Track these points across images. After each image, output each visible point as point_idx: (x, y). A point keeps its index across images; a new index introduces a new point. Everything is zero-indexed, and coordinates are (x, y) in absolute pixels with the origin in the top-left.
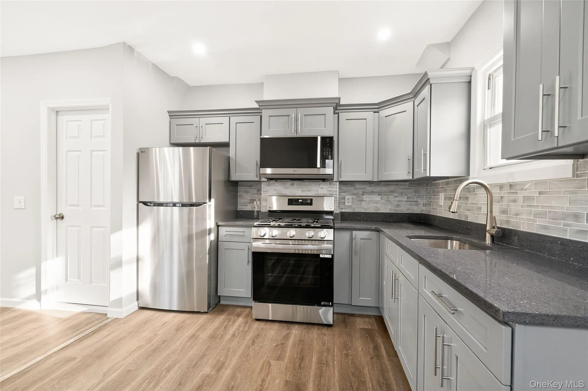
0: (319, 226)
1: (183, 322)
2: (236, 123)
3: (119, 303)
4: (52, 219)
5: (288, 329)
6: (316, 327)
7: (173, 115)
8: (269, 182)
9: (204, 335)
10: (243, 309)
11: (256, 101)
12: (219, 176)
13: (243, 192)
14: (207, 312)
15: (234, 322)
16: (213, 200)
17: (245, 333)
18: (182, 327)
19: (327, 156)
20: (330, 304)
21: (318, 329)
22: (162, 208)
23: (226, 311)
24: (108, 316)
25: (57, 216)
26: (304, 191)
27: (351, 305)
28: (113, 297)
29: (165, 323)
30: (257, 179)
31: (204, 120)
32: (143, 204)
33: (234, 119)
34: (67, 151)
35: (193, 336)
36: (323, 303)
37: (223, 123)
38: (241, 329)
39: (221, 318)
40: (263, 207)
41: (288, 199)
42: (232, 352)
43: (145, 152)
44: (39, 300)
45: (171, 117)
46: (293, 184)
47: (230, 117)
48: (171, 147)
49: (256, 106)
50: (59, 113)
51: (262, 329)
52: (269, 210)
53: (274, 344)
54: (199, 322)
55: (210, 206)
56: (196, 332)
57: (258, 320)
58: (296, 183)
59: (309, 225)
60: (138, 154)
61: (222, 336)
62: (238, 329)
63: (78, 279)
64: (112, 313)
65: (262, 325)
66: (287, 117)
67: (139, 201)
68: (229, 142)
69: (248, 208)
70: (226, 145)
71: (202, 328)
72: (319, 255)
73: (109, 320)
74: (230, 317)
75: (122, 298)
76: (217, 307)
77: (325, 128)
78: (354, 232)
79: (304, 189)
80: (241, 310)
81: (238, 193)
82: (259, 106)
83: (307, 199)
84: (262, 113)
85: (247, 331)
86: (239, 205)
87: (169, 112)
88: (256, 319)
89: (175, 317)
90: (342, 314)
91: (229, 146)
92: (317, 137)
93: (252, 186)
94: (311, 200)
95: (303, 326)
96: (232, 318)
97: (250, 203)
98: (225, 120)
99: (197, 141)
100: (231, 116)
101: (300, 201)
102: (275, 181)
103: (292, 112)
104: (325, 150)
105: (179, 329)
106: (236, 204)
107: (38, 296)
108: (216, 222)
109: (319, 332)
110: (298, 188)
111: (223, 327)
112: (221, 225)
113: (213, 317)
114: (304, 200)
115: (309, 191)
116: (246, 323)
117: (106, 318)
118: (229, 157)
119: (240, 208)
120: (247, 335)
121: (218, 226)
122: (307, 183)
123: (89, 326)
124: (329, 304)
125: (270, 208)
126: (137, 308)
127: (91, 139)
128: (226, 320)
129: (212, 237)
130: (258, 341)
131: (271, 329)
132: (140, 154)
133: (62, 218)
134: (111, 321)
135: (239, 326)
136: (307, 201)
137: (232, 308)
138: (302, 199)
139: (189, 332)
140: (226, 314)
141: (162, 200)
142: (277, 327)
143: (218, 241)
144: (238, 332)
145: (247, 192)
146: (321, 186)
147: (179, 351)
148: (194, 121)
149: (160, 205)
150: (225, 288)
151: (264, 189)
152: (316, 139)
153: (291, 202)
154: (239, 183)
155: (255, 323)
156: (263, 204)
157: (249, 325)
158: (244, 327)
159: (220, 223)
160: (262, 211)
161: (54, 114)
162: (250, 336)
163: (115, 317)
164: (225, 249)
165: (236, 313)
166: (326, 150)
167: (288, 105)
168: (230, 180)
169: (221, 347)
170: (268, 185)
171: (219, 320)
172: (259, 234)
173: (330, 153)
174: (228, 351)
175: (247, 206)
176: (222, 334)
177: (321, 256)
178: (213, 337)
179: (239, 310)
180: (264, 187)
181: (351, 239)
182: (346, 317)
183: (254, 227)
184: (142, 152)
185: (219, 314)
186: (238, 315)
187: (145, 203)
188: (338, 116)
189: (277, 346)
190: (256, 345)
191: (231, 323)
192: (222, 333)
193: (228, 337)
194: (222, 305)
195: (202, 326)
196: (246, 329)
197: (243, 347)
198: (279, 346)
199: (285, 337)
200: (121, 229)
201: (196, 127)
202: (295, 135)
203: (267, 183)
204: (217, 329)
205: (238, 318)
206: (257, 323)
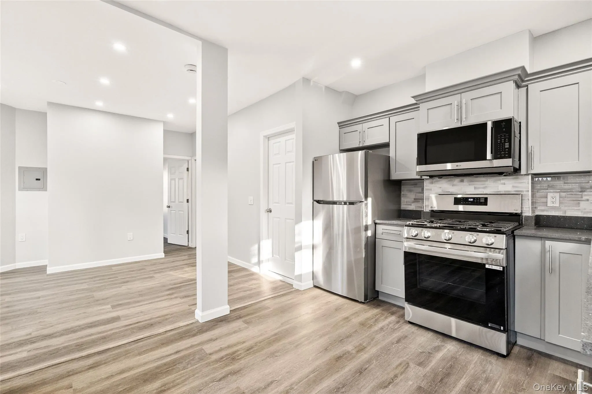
0: (487, 230)
1: (342, 305)
2: (396, 122)
3: (299, 278)
4: (265, 212)
5: (443, 341)
6: (481, 351)
7: (342, 125)
8: (433, 179)
9: (356, 321)
10: (399, 309)
11: (413, 97)
12: (377, 176)
13: (407, 191)
14: (364, 303)
15: (386, 318)
16: (370, 200)
17: (394, 330)
18: (340, 308)
19: (503, 143)
20: (501, 328)
21: (482, 354)
22: (335, 206)
23: (382, 306)
24: (294, 287)
25: (268, 210)
26: (479, 188)
27: (544, 340)
28: (297, 273)
29: (329, 302)
30: (419, 177)
31: (366, 125)
32: (317, 202)
33: (394, 119)
34: (274, 164)
35: (347, 318)
36: (491, 325)
37: (383, 125)
38: (391, 326)
39: (375, 311)
40: (425, 206)
41: (454, 198)
42: (375, 342)
43: (317, 160)
44: (259, 266)
45: (340, 127)
46: (462, 181)
47: (390, 118)
48: (341, 153)
49: (413, 101)
50: (270, 139)
51: (413, 332)
52: (432, 210)
53: (419, 350)
54: (355, 309)
55: (366, 204)
56: (350, 316)
57: (410, 323)
58: (466, 179)
59: (475, 228)
60: (313, 162)
61: (371, 326)
62: (388, 325)
63: (278, 256)
64: (296, 285)
65: (414, 329)
66: (449, 107)
67: (314, 199)
68: (389, 142)
69: (412, 207)
70: (386, 145)
71: (356, 314)
72: (484, 265)
73: (294, 289)
74: (384, 312)
75: (301, 275)
76: (375, 301)
77: (501, 109)
78: (548, 243)
79: (476, 186)
80: (397, 310)
81: (402, 192)
82: (416, 101)
83: (480, 198)
84: (419, 108)
85: (396, 329)
86: (403, 205)
87: (338, 123)
88: (409, 321)
89: (337, 299)
90: (530, 349)
91: (389, 146)
92: (487, 123)
93: (416, 184)
94: (486, 199)
95: (464, 345)
96: (386, 314)
97: (413, 202)
98: (385, 121)
99: (361, 145)
100: (390, 116)
101: (469, 200)
102: (439, 178)
103: (454, 100)
104: (499, 137)
105: (338, 309)
106: (399, 203)
107: (259, 263)
108: (374, 219)
109: (483, 357)
110: (469, 185)
111: (374, 319)
112: (379, 223)
113: (368, 308)
114: (475, 199)
115: (485, 188)
116: (398, 322)
117: (292, 287)
118: (389, 156)
119: (404, 207)
120: (395, 332)
121: (376, 224)
122: (482, 179)
123: (282, 290)
124: (499, 328)
125: (432, 207)
126: (313, 286)
127: (286, 154)
128: (379, 314)
129: (369, 233)
130: (403, 341)
131: (422, 335)
132: (315, 161)
133: (271, 211)
134: (294, 291)
135: (390, 323)
136: (480, 200)
137: (388, 305)
138: (474, 198)
139: (345, 314)
140: (381, 308)
141: (335, 199)
142: (430, 336)
143: (376, 238)
144: (386, 327)
145: (410, 191)
146: (502, 181)
147: (332, 326)
148: (358, 127)
149: (334, 203)
150: (382, 284)
151: (427, 188)
152: (485, 125)
153: (457, 201)
154: (402, 181)
155: (407, 325)
156: (426, 203)
157: (400, 324)
158: (394, 325)
159: (377, 221)
160: (425, 211)
161: (267, 140)
162: (397, 335)
163: (297, 288)
164: (382, 246)
165: (391, 311)
166: (501, 136)
167: (452, 92)
168: (390, 179)
169: (367, 335)
170: (432, 183)
171: (372, 312)
172: (411, 235)
173: (507, 139)
174: (372, 340)
175: (411, 205)
176: (372, 325)
177: (487, 266)
178: (363, 324)
179: (395, 309)
180: (427, 185)
181: (543, 251)
182: (535, 354)
183: (406, 226)
184: (316, 160)
185: (374, 308)
186: (393, 313)
187: (318, 202)
188: (527, 89)
189: (423, 352)
190: (400, 344)
191: (383, 318)
192: (372, 323)
193: (376, 328)
194: (380, 300)
195: (356, 313)
196: (396, 328)
197: (387, 341)
198: (424, 354)
199: (435, 348)
200: (301, 221)
201: (360, 132)
202: (459, 125)
203: (431, 180)
204: (368, 319)
205: (391, 315)
206: (410, 325)
